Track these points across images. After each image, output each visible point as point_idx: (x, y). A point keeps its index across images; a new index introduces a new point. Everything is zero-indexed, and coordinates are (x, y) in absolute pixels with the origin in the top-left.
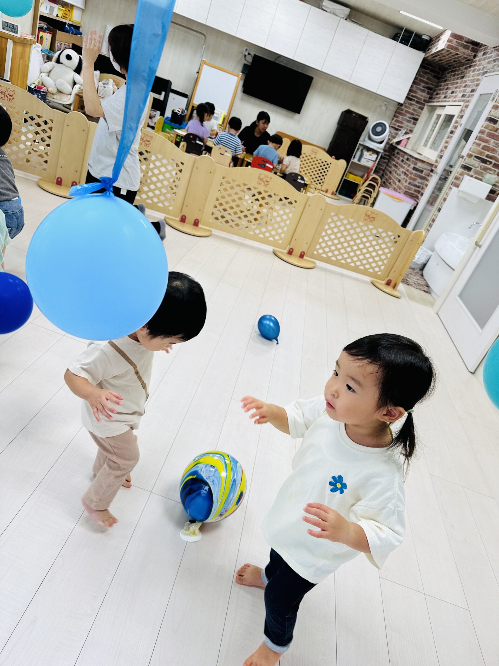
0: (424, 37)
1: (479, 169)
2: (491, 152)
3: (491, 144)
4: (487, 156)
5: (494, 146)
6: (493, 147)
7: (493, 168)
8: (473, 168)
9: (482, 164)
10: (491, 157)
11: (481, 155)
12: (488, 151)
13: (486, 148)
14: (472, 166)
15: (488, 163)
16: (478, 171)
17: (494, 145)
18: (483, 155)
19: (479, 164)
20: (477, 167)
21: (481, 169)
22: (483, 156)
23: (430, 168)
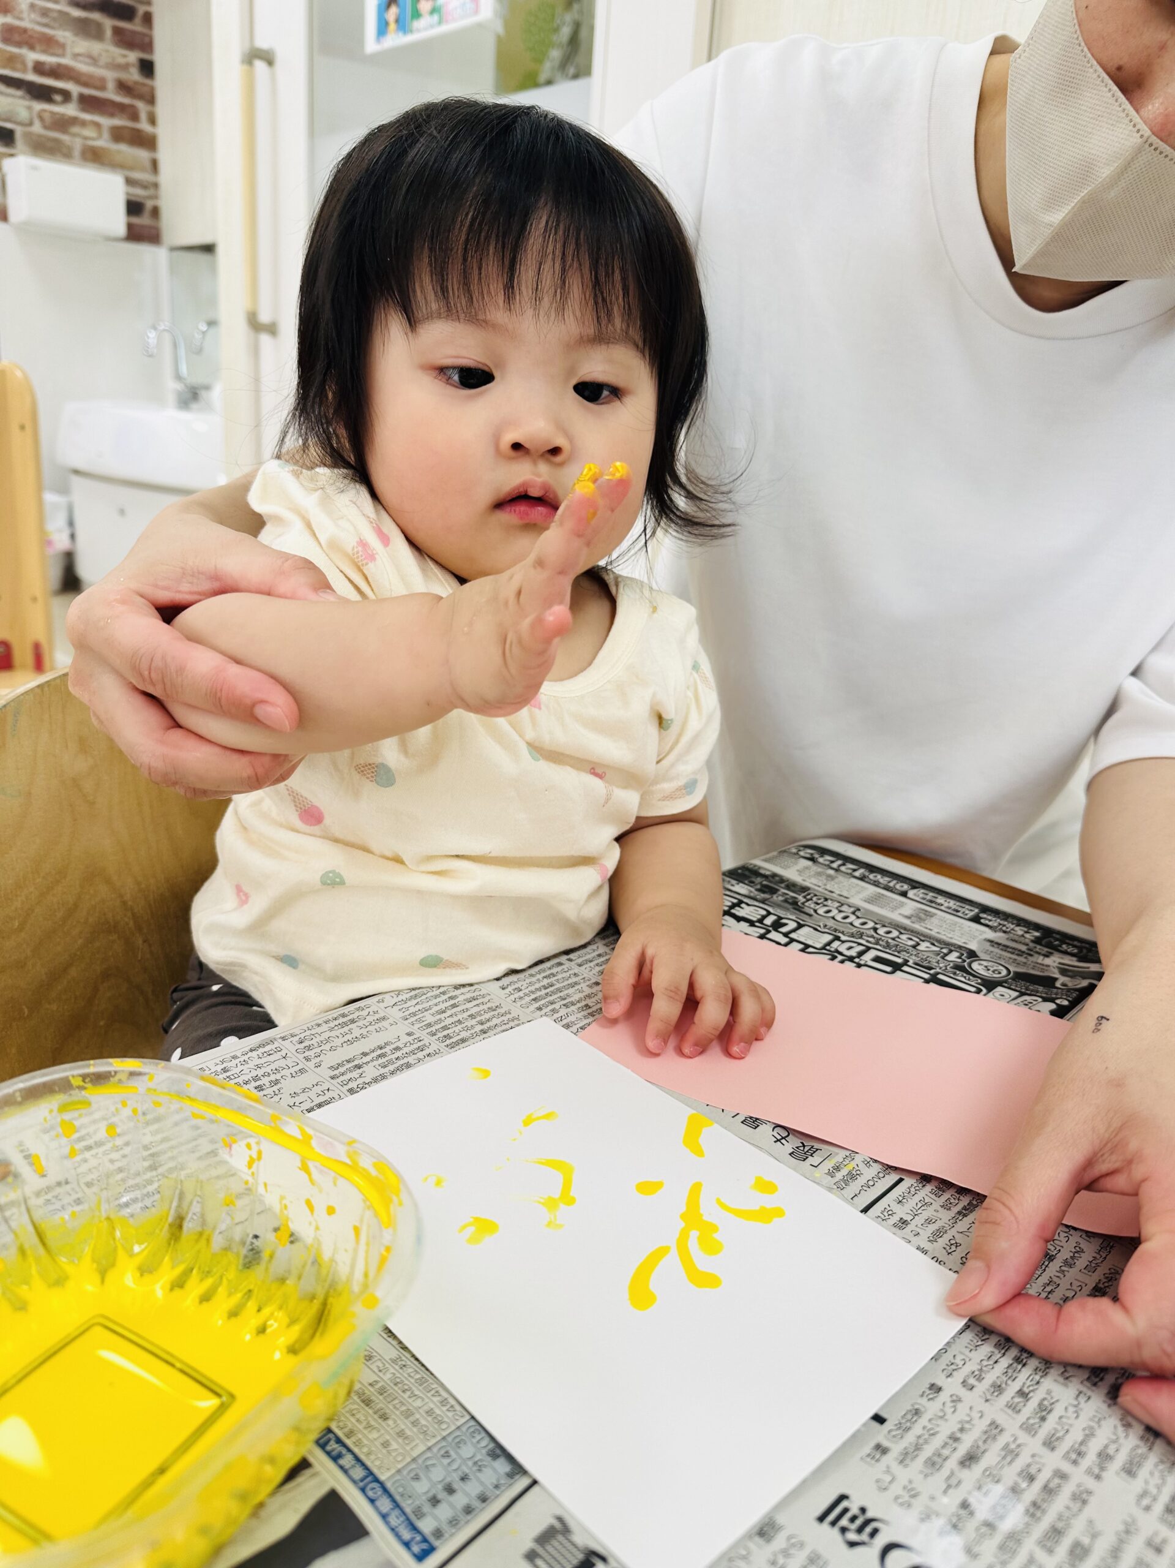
1: (37, 128)
2: (44, 52)
3: (25, 15)
4: (39, 68)
5: (39, 24)
6: (38, 28)
7: (87, 117)
8: (19, 131)
9: (39, 106)
10: (55, 72)
11: (14, 69)
12: (32, 48)
13: (17, 37)
14: (8, 120)
15: (58, 98)
16: (40, 136)
17: (39, 19)
18: (19, 66)
19: (29, 108)
20: (31, 124)
21: (45, 127)
22: (25, 71)
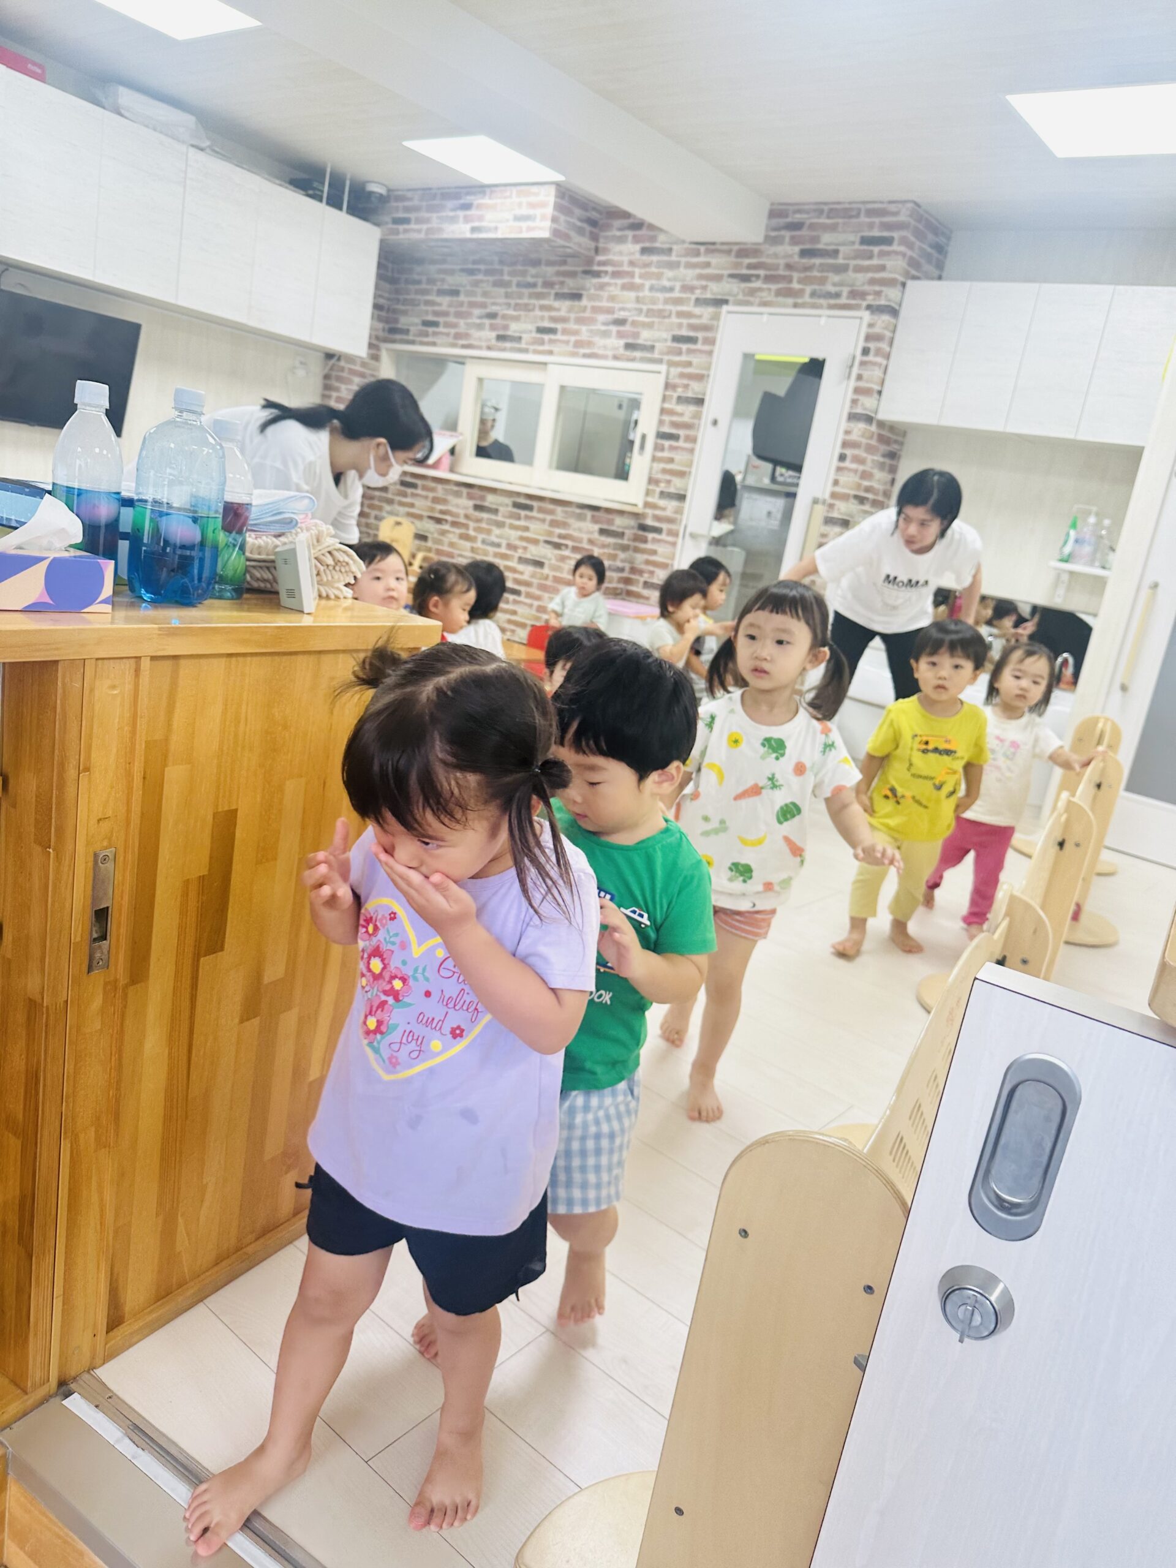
0: (373, 188)
23: (632, 522)
